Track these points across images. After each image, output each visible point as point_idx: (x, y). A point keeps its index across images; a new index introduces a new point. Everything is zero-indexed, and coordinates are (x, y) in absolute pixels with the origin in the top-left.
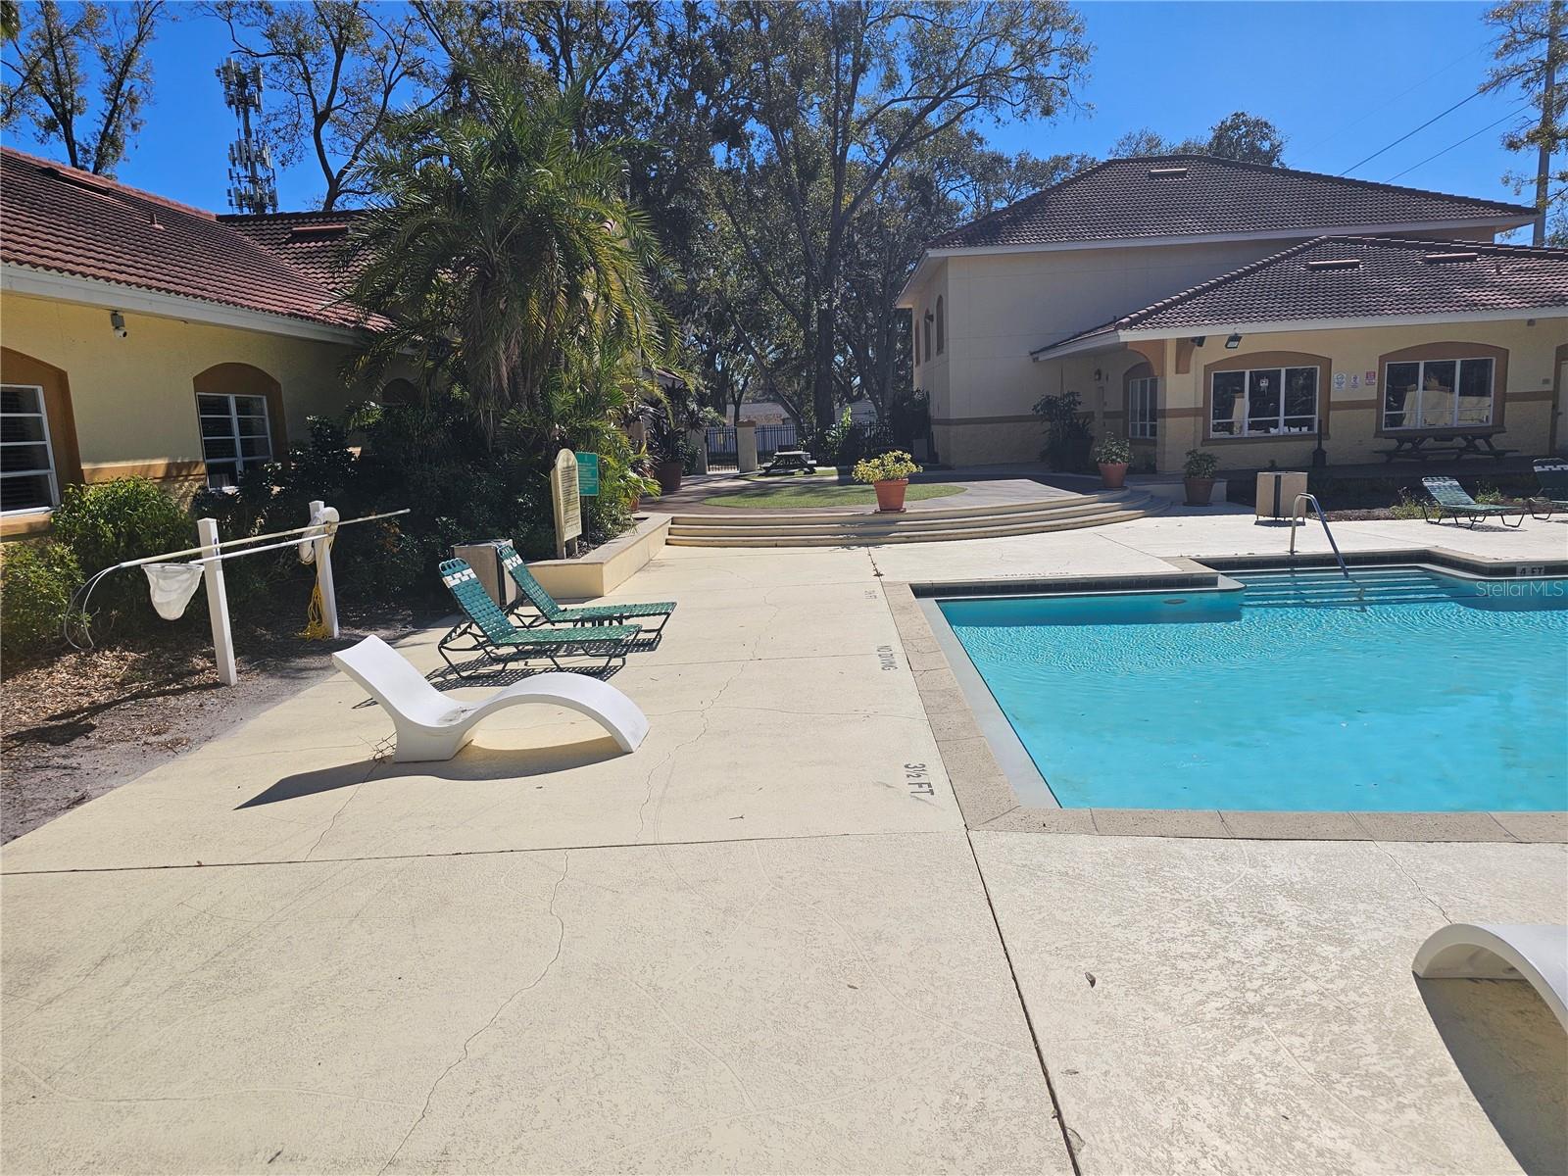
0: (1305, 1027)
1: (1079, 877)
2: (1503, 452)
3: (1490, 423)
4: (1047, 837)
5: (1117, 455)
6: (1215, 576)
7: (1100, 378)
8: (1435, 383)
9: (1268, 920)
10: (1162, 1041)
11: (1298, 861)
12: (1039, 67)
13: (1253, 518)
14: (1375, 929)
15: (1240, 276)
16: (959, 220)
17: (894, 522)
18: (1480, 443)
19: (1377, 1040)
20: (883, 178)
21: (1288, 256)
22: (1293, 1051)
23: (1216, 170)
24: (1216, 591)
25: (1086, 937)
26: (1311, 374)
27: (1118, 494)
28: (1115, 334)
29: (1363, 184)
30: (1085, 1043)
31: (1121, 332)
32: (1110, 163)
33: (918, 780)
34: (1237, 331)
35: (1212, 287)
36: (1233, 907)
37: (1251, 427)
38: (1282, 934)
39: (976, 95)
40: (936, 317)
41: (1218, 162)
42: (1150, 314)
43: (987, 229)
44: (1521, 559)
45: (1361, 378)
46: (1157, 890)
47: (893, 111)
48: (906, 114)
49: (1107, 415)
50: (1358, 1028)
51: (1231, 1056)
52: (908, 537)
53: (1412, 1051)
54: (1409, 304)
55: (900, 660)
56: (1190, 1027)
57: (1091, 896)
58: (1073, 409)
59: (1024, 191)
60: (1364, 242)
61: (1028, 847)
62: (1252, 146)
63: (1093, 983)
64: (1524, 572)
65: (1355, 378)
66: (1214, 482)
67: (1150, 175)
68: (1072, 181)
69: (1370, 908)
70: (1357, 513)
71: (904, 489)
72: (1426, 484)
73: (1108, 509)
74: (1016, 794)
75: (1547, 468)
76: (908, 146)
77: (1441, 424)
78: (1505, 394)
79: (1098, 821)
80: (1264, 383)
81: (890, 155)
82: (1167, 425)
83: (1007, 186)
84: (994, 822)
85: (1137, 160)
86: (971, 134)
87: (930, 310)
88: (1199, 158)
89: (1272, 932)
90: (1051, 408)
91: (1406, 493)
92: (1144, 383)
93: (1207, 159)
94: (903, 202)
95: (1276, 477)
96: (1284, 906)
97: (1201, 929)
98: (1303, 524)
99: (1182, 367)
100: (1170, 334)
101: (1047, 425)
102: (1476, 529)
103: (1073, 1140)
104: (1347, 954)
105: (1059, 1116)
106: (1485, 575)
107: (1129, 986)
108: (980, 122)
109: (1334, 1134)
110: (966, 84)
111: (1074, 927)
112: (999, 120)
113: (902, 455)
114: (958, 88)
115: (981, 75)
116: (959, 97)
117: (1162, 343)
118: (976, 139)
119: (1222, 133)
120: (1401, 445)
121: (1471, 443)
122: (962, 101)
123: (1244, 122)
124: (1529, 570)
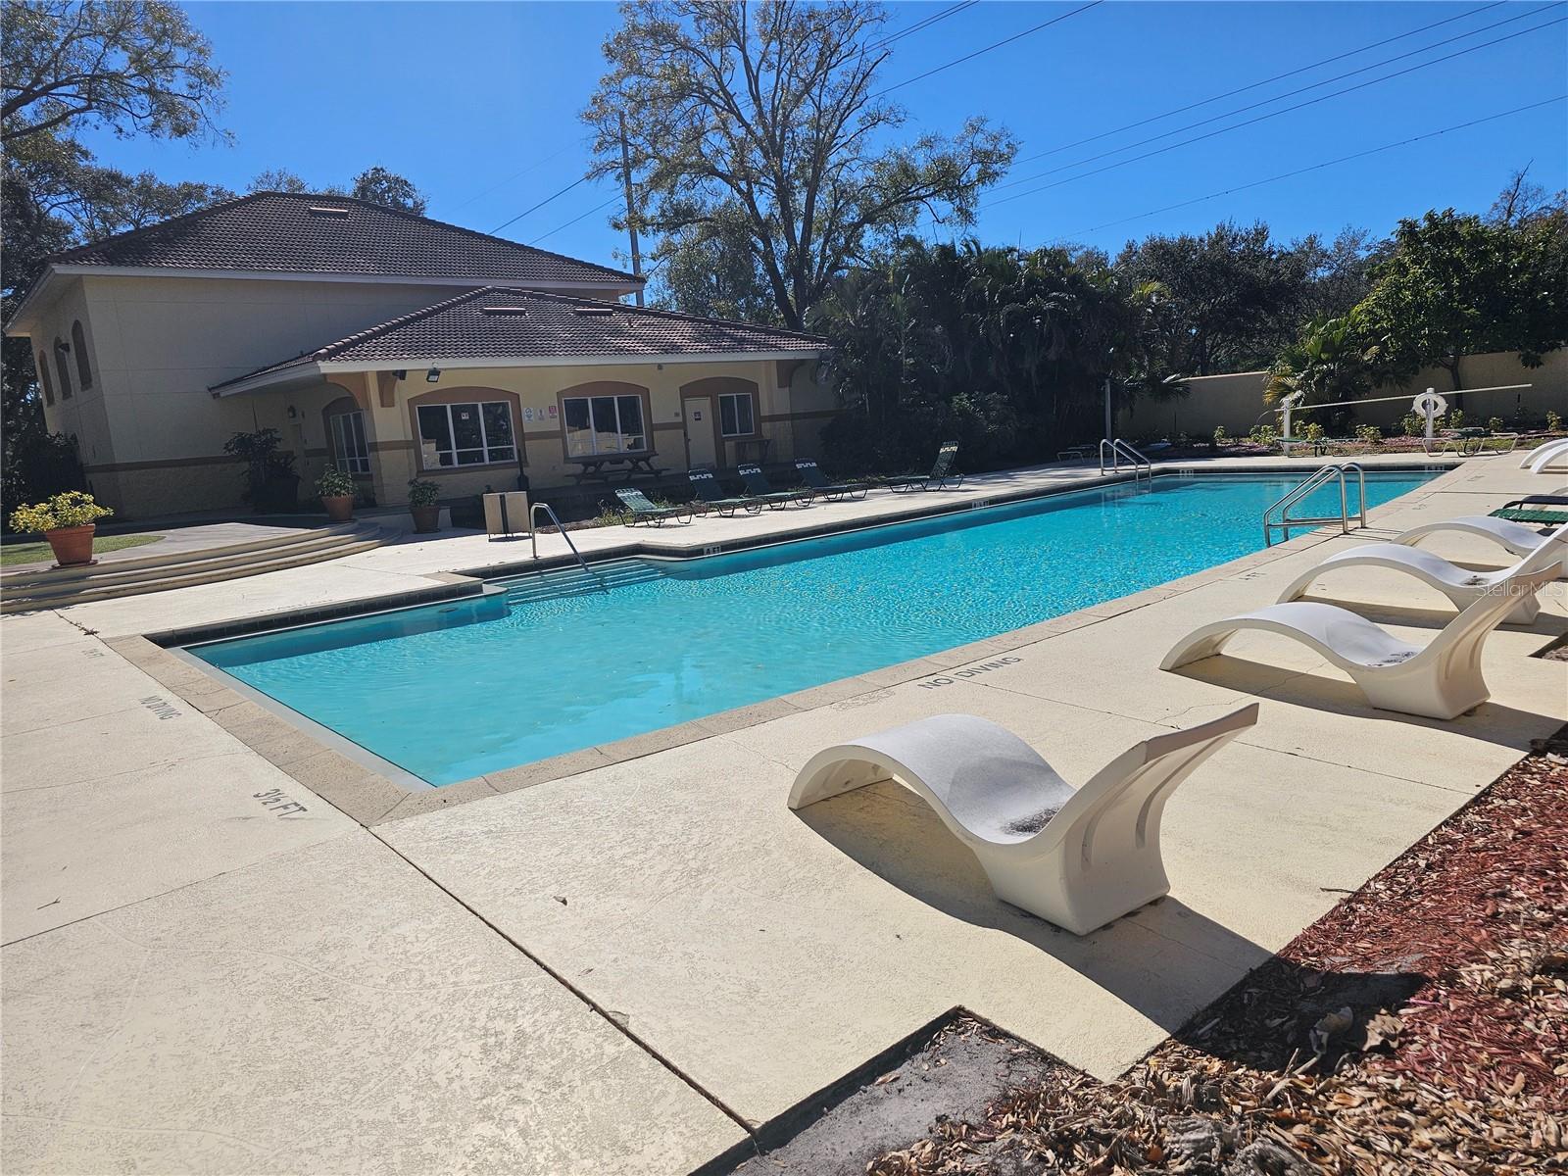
0: (741, 869)
1: (503, 829)
2: (659, 472)
4: (454, 809)
5: (340, 486)
6: (479, 584)
7: (294, 416)
9: (675, 810)
10: (646, 920)
12: (162, 81)
13: (485, 537)
14: (750, 790)
15: (425, 316)
16: (70, 241)
17: (83, 577)
18: (642, 464)
19: (791, 858)
21: (463, 301)
22: (742, 887)
23: (377, 215)
24: (480, 597)
25: (538, 871)
26: (505, 406)
27: (349, 526)
28: (314, 365)
29: (511, 244)
30: (586, 947)
31: (320, 363)
34: (435, 366)
35: (401, 324)
36: (644, 810)
37: (460, 458)
38: (691, 815)
39: (85, 97)
40: (73, 346)
41: (377, 208)
42: (346, 347)
44: (704, 542)
45: (546, 413)
46: (577, 817)
49: (309, 453)
50: (775, 855)
51: (703, 908)
52: (108, 592)
53: (815, 857)
54: (574, 347)
55: (179, 706)
58: (272, 447)
60: (524, 295)
61: (438, 823)
62: (395, 200)
63: (564, 902)
64: (708, 552)
65: (541, 412)
66: (439, 510)
67: (310, 211)
68: (213, 212)
70: (569, 525)
71: (91, 539)
72: (619, 495)
73: (344, 541)
74: (398, 785)
75: (698, 477)
78: (652, 425)
79: (495, 784)
80: (465, 417)
82: (380, 459)
83: (131, 210)
84: (391, 814)
85: (288, 196)
88: (357, 203)
89: (683, 816)
90: (245, 446)
91: (604, 504)
92: (346, 419)
95: (501, 496)
96: (681, 797)
97: (629, 833)
99: (387, 401)
100: (372, 366)
101: (246, 465)
102: (663, 527)
103: (618, 1018)
104: (742, 813)
105: (595, 1007)
106: (684, 557)
107: (596, 892)
108: (95, 127)
110: (69, 82)
111: (522, 868)
112: (121, 131)
113: (81, 496)
114: (56, 85)
115: (88, 76)
116: (63, 95)
117: (363, 375)
118: (79, 151)
119: (365, 186)
120: (586, 469)
121: (636, 465)
122: (68, 100)
123: (385, 177)
124: (711, 550)
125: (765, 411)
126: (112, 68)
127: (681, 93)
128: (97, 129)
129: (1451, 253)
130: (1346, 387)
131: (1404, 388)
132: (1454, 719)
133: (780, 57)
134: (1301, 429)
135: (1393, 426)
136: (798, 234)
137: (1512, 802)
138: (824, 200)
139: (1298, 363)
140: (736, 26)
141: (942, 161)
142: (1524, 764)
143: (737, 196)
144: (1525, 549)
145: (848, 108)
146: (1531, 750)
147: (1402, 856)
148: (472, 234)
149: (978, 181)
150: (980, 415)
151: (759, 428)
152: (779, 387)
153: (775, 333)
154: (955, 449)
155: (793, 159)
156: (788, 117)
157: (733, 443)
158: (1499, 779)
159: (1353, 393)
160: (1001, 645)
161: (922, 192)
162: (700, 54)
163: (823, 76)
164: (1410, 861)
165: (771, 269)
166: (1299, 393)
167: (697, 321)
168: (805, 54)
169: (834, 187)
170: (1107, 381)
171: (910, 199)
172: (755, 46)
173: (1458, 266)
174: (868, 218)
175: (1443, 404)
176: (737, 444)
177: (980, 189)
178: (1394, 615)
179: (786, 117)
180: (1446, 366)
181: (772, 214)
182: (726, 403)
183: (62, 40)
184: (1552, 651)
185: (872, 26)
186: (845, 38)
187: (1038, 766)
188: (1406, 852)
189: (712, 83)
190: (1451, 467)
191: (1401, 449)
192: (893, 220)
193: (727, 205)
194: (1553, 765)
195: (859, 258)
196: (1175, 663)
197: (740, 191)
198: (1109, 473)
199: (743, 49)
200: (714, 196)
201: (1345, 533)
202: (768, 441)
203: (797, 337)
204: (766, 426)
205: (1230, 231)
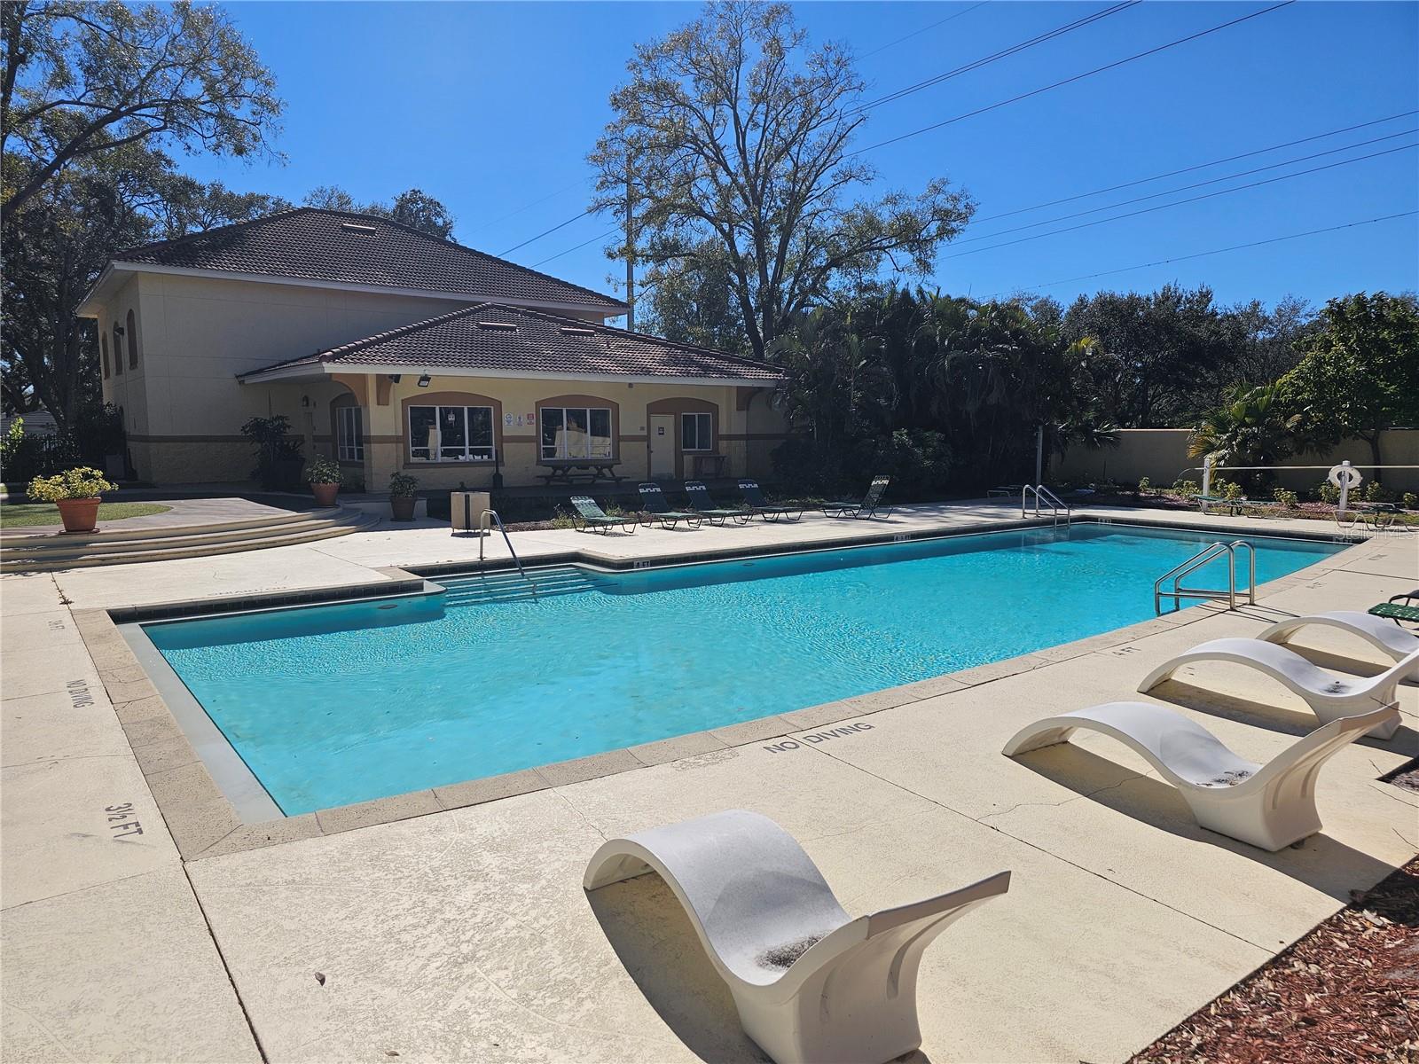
0: (508, 960)
1: (306, 881)
2: (621, 478)
3: (611, 457)
4: (272, 850)
5: (327, 475)
6: (421, 581)
7: (307, 404)
8: (574, 425)
9: (478, 875)
10: (390, 1015)
11: (498, 818)
12: (230, 108)
13: (449, 531)
14: (556, 860)
15: (426, 327)
16: (149, 236)
17: (84, 544)
18: (605, 471)
19: (562, 952)
20: (53, 178)
21: (463, 315)
22: (500, 985)
23: (401, 234)
24: (420, 595)
25: (315, 937)
26: (488, 411)
27: (333, 511)
28: (319, 365)
29: (514, 266)
31: (324, 364)
32: (304, 211)
33: (122, 822)
34: (427, 372)
35: (403, 333)
36: (446, 872)
37: (443, 454)
38: (488, 884)
39: (163, 118)
40: (128, 329)
41: (402, 228)
42: (350, 351)
43: (180, 251)
44: (636, 556)
45: (524, 420)
46: (381, 874)
47: (62, 111)
48: (79, 119)
49: (317, 439)
50: (547, 947)
51: (451, 1007)
52: (103, 559)
53: (586, 952)
54: (552, 364)
55: (97, 693)
56: (415, 993)
57: (318, 897)
58: (282, 432)
59: (220, 220)
60: (518, 312)
61: (251, 865)
62: (428, 219)
63: (322, 981)
64: (638, 566)
65: (520, 418)
66: (416, 500)
67: (343, 227)
68: (269, 220)
69: (552, 844)
70: (528, 525)
71: (97, 508)
72: (574, 502)
73: (323, 526)
74: (238, 813)
75: (647, 490)
76: (86, 150)
77: (580, 456)
78: (619, 436)
79: (323, 823)
80: (451, 418)
81: (61, 157)
82: (373, 450)
83: (202, 212)
84: (214, 848)
85: (331, 213)
86: (158, 155)
87: (119, 322)
88: (386, 222)
89: (480, 886)
90: (259, 430)
91: (560, 509)
92: (349, 411)
93: (392, 224)
94: (81, 208)
95: (466, 496)
96: (489, 860)
97: (421, 899)
98: (489, 534)
99: (382, 400)
100: (371, 370)
101: (257, 446)
102: (608, 535)
104: (537, 888)
106: (613, 568)
107: (357, 973)
108: (167, 144)
109: (534, 1044)
110: (151, 105)
111: (302, 932)
112: (189, 148)
113: (91, 472)
114: (141, 106)
115: (166, 100)
116: (143, 115)
117: (363, 377)
118: (164, 160)
119: (404, 204)
120: (555, 471)
121: (600, 471)
122: (147, 120)
123: (421, 199)
124: (641, 564)
125: (723, 430)
126: (188, 95)
127: (674, 144)
128: (170, 145)
129: (1378, 334)
130: (1269, 452)
131: (1324, 457)
132: (1280, 851)
133: (767, 117)
134: (1222, 487)
135: (1309, 493)
136: (770, 272)
137: (1314, 969)
138: (796, 245)
139: (1222, 426)
140: (729, 88)
141: (902, 217)
142: (1339, 919)
143: (719, 235)
144: (1398, 653)
145: (824, 165)
146: (1351, 901)
147: (1178, 1027)
148: (481, 255)
149: (937, 235)
150: (918, 451)
151: (716, 445)
152: (738, 409)
153: (739, 362)
154: (886, 482)
155: (770, 208)
156: (769, 170)
157: (690, 457)
158: (1307, 935)
159: (1274, 457)
160: (858, 708)
161: (885, 243)
162: (695, 110)
163: (802, 136)
164: (1185, 1035)
165: (745, 303)
166: (1223, 452)
167: (669, 346)
168: (789, 116)
169: (807, 233)
170: (1040, 428)
171: (873, 249)
172: (745, 107)
173: (1383, 347)
174: (835, 262)
175: (1358, 478)
176: (695, 459)
177: (938, 243)
178: (1253, 713)
179: (767, 170)
180: (1367, 439)
181: (749, 254)
182: (688, 421)
183: (148, 69)
184: (1404, 775)
185: (852, 94)
186: (825, 103)
187: (815, 884)
188: (1183, 1023)
189: (703, 137)
190: (1360, 541)
191: (1317, 516)
192: (857, 264)
193: (712, 242)
194: (1368, 924)
195: (824, 297)
196: (1019, 748)
197: (722, 231)
198: (1031, 514)
199: (734, 108)
200: (699, 233)
201: (1232, 609)
202: (723, 457)
203: (757, 366)
204: (723, 444)
205: (1175, 292)
